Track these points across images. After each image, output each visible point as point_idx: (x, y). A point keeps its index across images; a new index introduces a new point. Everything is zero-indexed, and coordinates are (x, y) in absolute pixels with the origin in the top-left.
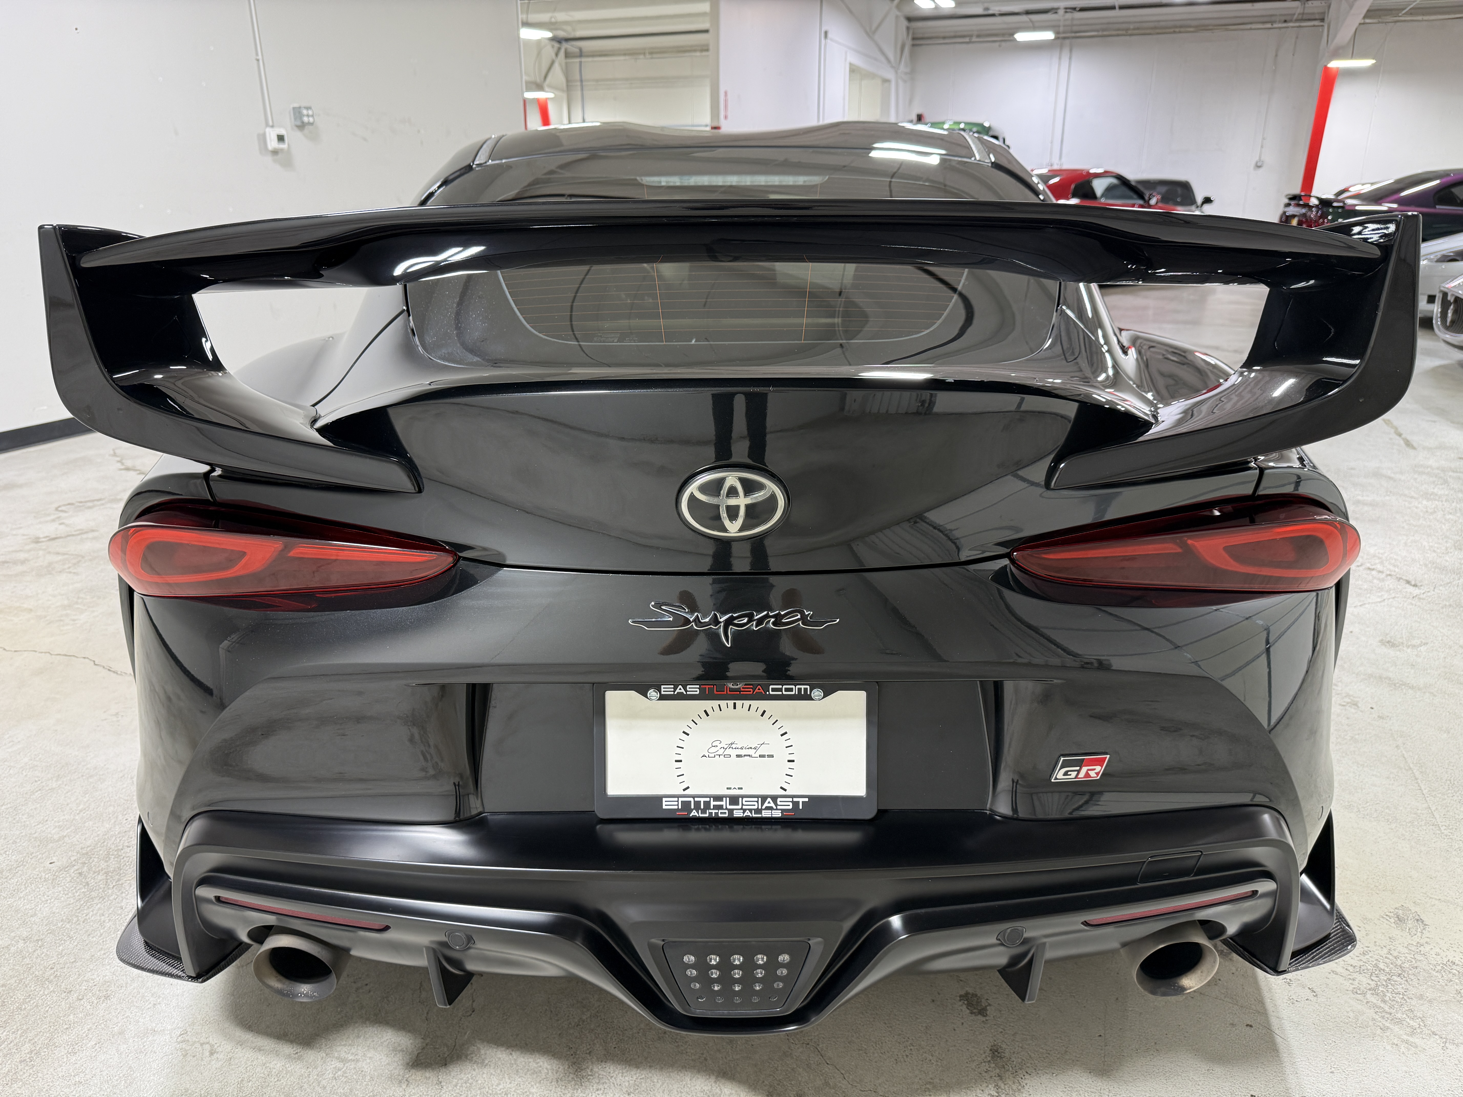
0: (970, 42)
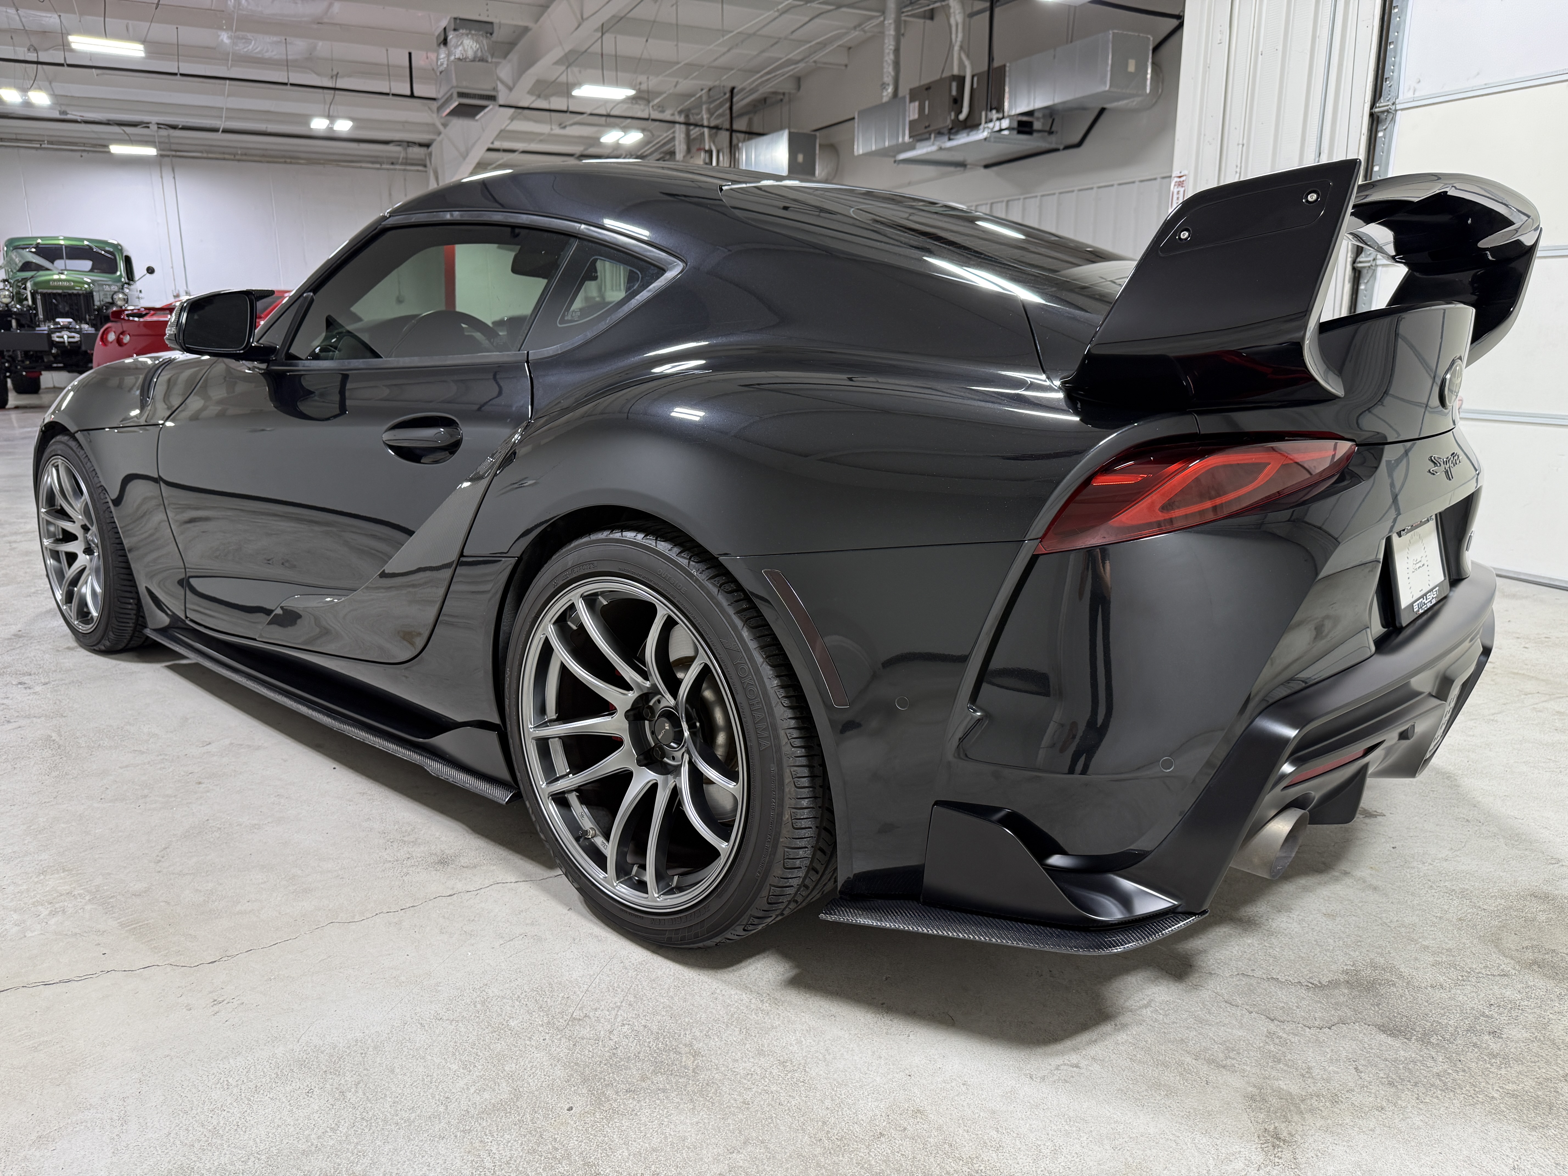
0: (41, 148)
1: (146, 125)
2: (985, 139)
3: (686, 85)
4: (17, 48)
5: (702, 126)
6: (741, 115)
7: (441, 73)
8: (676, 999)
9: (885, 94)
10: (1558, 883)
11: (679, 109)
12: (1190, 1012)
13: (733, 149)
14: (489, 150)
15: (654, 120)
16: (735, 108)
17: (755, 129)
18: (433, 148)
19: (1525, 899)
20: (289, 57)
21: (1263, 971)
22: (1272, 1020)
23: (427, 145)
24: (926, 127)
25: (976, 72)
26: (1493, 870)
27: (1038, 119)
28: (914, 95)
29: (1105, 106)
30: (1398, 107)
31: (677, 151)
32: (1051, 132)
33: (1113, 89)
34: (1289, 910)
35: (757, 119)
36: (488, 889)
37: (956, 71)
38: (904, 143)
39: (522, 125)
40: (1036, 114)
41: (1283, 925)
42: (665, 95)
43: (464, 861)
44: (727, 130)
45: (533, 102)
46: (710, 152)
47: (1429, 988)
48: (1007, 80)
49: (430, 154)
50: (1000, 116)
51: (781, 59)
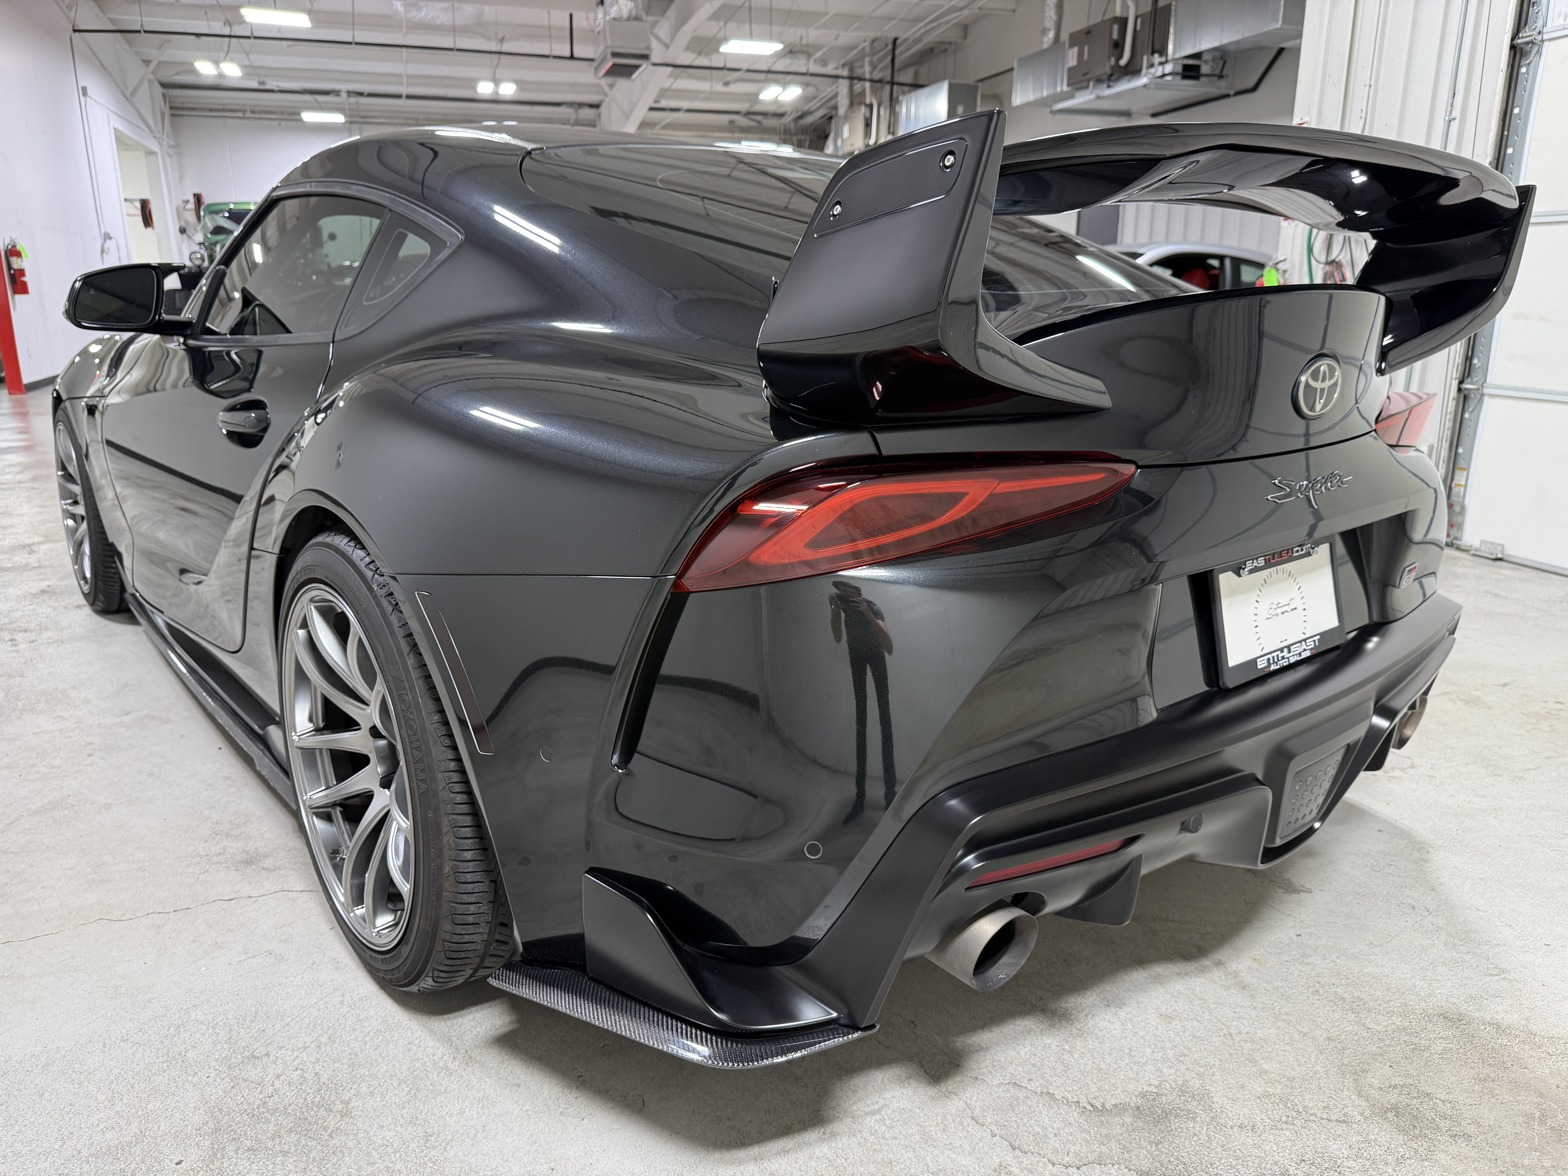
1: (337, 93)
2: (1145, 86)
3: (847, 37)
4: (211, 23)
5: (865, 80)
6: (906, 66)
7: (599, 33)
8: (369, 1044)
9: (1045, 39)
10: (1485, 1002)
11: (842, 62)
12: (921, 1126)
13: (893, 102)
14: (652, 109)
15: (812, 75)
16: (897, 61)
17: (921, 82)
18: (603, 109)
19: (1430, 1021)
20: (457, 23)
21: (1042, 1082)
22: (1014, 1149)
23: (597, 106)
24: (1084, 75)
25: (1140, 13)
26: (1409, 976)
27: (1206, 62)
28: (1077, 39)
29: (1283, 45)
30: (1545, 37)
31: (839, 105)
32: (1221, 77)
33: (1285, 27)
34: (1121, 1005)
35: (923, 70)
36: (270, 896)
37: (1118, 13)
38: (1062, 92)
39: (686, 83)
40: (1205, 57)
41: (1102, 1025)
42: (825, 49)
43: (269, 862)
44: (887, 82)
45: (694, 60)
46: (871, 106)
47: (1235, 1129)
48: (1172, 20)
49: (599, 115)
50: (1163, 59)
51: (942, 6)
